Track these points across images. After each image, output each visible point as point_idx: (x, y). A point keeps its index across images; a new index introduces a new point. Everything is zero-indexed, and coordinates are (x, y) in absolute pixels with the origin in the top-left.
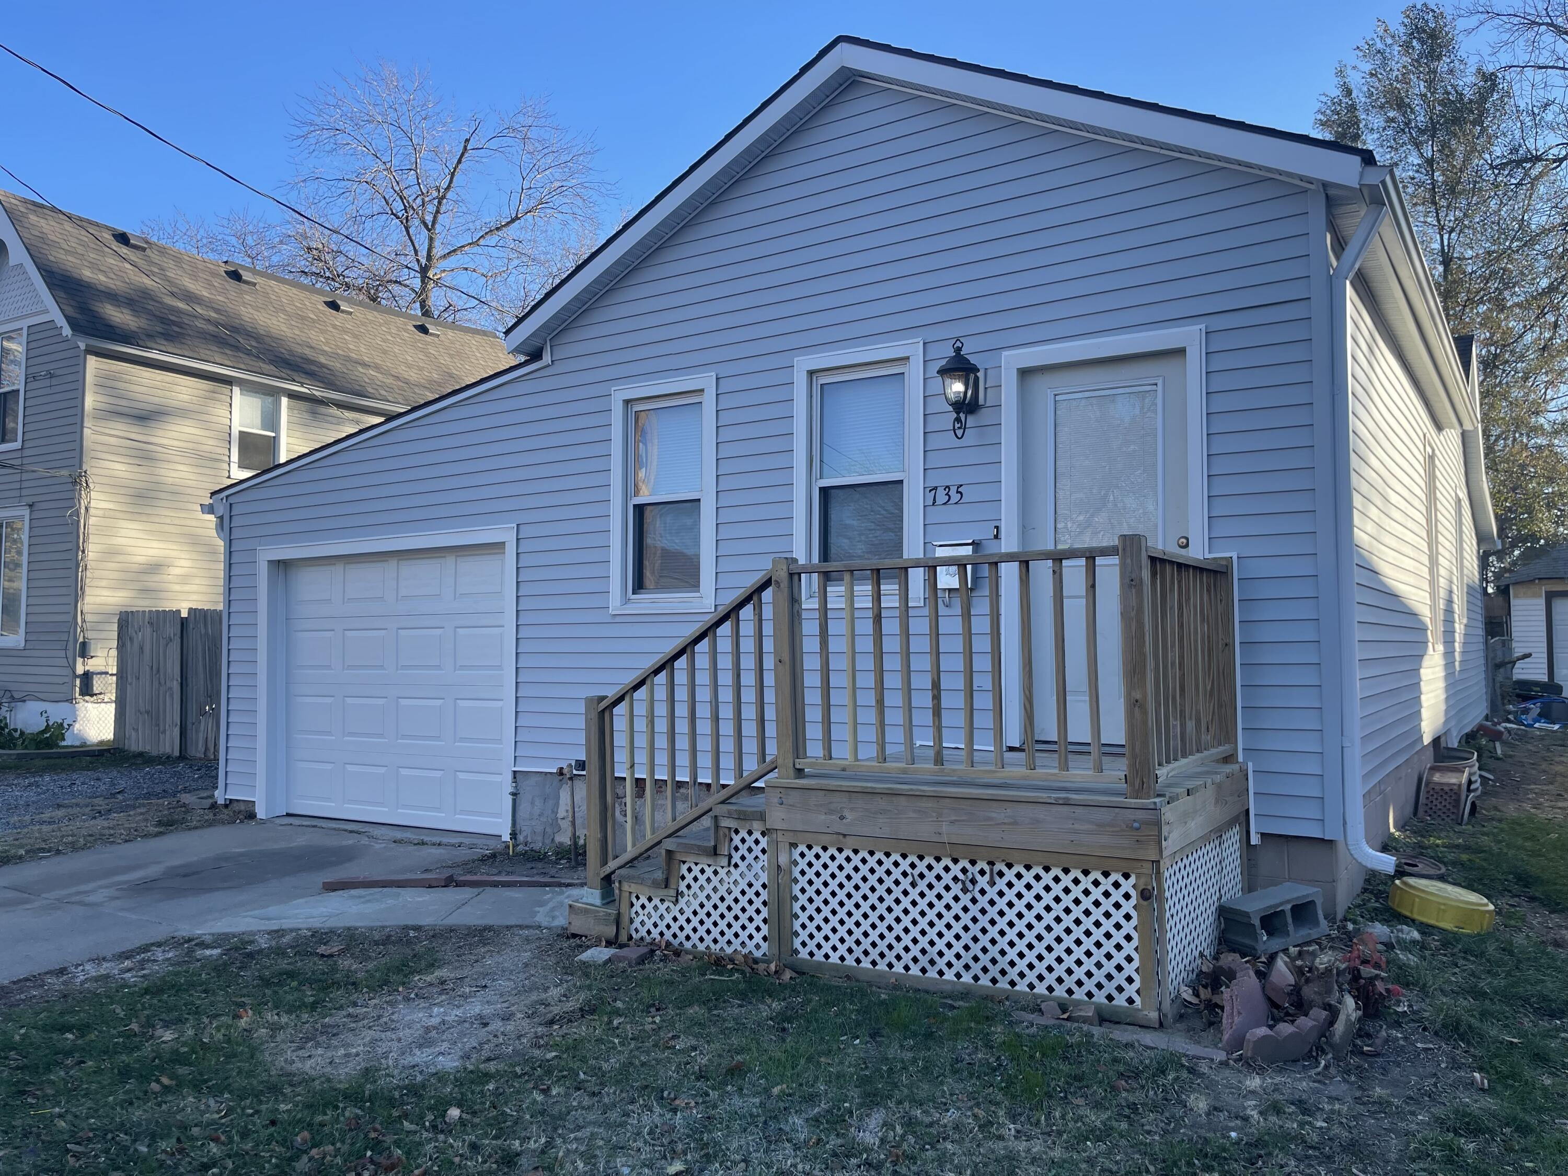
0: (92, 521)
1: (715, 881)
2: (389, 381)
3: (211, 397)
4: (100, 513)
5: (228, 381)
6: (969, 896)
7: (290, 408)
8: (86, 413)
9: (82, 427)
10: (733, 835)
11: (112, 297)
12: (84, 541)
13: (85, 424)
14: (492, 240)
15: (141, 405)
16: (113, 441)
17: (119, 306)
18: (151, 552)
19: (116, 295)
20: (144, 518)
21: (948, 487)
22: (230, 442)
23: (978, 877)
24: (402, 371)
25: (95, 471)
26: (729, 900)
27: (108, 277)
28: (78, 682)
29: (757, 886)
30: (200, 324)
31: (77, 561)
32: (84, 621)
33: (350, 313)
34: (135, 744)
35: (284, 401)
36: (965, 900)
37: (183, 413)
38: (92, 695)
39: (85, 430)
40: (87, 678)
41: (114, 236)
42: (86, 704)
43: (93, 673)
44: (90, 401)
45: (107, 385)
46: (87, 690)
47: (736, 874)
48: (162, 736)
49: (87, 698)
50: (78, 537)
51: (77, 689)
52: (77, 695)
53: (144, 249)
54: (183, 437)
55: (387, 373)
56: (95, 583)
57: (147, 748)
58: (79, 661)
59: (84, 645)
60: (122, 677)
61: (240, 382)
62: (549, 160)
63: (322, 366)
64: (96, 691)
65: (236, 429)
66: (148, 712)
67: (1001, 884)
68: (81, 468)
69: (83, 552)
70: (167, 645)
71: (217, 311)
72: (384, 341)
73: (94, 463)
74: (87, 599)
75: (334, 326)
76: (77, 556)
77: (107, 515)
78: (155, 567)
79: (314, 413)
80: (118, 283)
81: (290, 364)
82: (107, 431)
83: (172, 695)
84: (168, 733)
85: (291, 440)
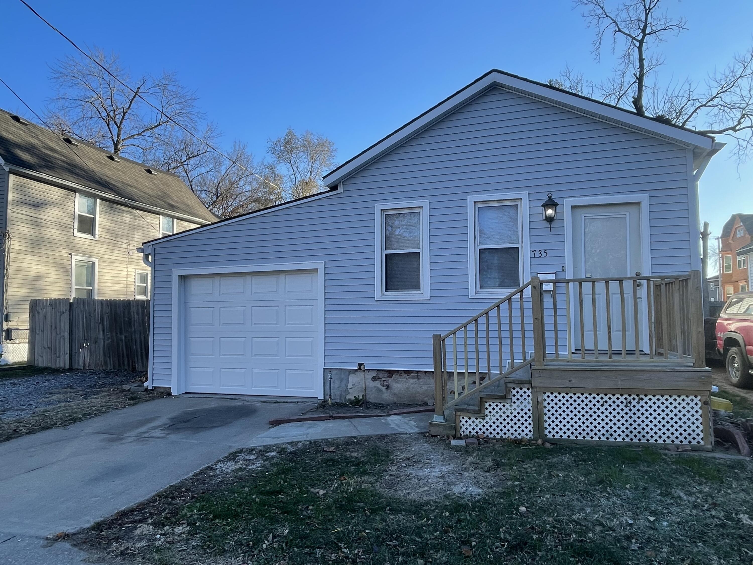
0: (11, 255)
1: (504, 409)
2: (142, 194)
3: (66, 197)
4: (15, 251)
5: (74, 190)
6: (628, 408)
7: (100, 204)
8: (9, 202)
9: (7, 209)
10: (512, 390)
11: (18, 146)
12: (7, 265)
13: (8, 208)
14: (149, 133)
15: (35, 200)
16: (21, 216)
17: (23, 151)
18: (38, 271)
19: (20, 146)
20: (35, 254)
21: (541, 250)
22: (74, 219)
23: (632, 401)
24: (145, 189)
25: (12, 231)
26: (511, 417)
27: (14, 137)
28: (4, 333)
29: (526, 410)
30: (60, 163)
31: (4, 274)
32: (7, 303)
33: (119, 162)
34: (42, 362)
35: (98, 201)
36: (626, 410)
37: (54, 204)
38: (10, 340)
39: (8, 210)
40: (8, 332)
41: (11, 117)
42: (7, 345)
43: (12, 329)
44: (10, 196)
45: (19, 188)
46: (8, 337)
47: (514, 406)
48: (58, 359)
49: (8, 341)
50: (4, 263)
51: (4, 337)
52: (3, 340)
53: (27, 125)
54: (53, 216)
55: (140, 190)
56: (12, 285)
57: (49, 365)
58: (5, 323)
59: (7, 315)
60: (33, 331)
61: (80, 191)
62: (174, 100)
63: (114, 185)
64: (13, 338)
65: (77, 212)
66: (49, 348)
67: (642, 403)
68: (6, 229)
69: (7, 270)
70: (61, 315)
71: (64, 157)
72: (136, 176)
73: (12, 226)
74: (9, 293)
75: (113, 167)
76: (4, 272)
77: (19, 252)
78: (39, 278)
79: (111, 207)
80: (19, 140)
81: (101, 184)
82: (18, 211)
83: (64, 339)
84: (62, 358)
85: (101, 219)
